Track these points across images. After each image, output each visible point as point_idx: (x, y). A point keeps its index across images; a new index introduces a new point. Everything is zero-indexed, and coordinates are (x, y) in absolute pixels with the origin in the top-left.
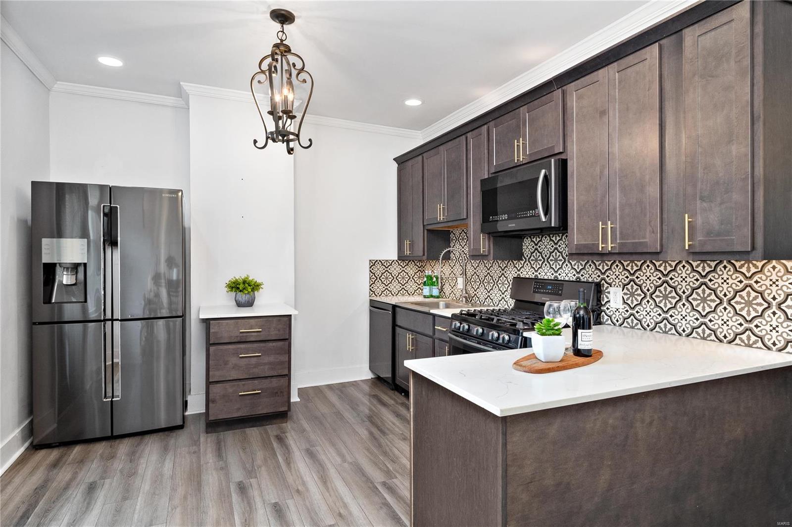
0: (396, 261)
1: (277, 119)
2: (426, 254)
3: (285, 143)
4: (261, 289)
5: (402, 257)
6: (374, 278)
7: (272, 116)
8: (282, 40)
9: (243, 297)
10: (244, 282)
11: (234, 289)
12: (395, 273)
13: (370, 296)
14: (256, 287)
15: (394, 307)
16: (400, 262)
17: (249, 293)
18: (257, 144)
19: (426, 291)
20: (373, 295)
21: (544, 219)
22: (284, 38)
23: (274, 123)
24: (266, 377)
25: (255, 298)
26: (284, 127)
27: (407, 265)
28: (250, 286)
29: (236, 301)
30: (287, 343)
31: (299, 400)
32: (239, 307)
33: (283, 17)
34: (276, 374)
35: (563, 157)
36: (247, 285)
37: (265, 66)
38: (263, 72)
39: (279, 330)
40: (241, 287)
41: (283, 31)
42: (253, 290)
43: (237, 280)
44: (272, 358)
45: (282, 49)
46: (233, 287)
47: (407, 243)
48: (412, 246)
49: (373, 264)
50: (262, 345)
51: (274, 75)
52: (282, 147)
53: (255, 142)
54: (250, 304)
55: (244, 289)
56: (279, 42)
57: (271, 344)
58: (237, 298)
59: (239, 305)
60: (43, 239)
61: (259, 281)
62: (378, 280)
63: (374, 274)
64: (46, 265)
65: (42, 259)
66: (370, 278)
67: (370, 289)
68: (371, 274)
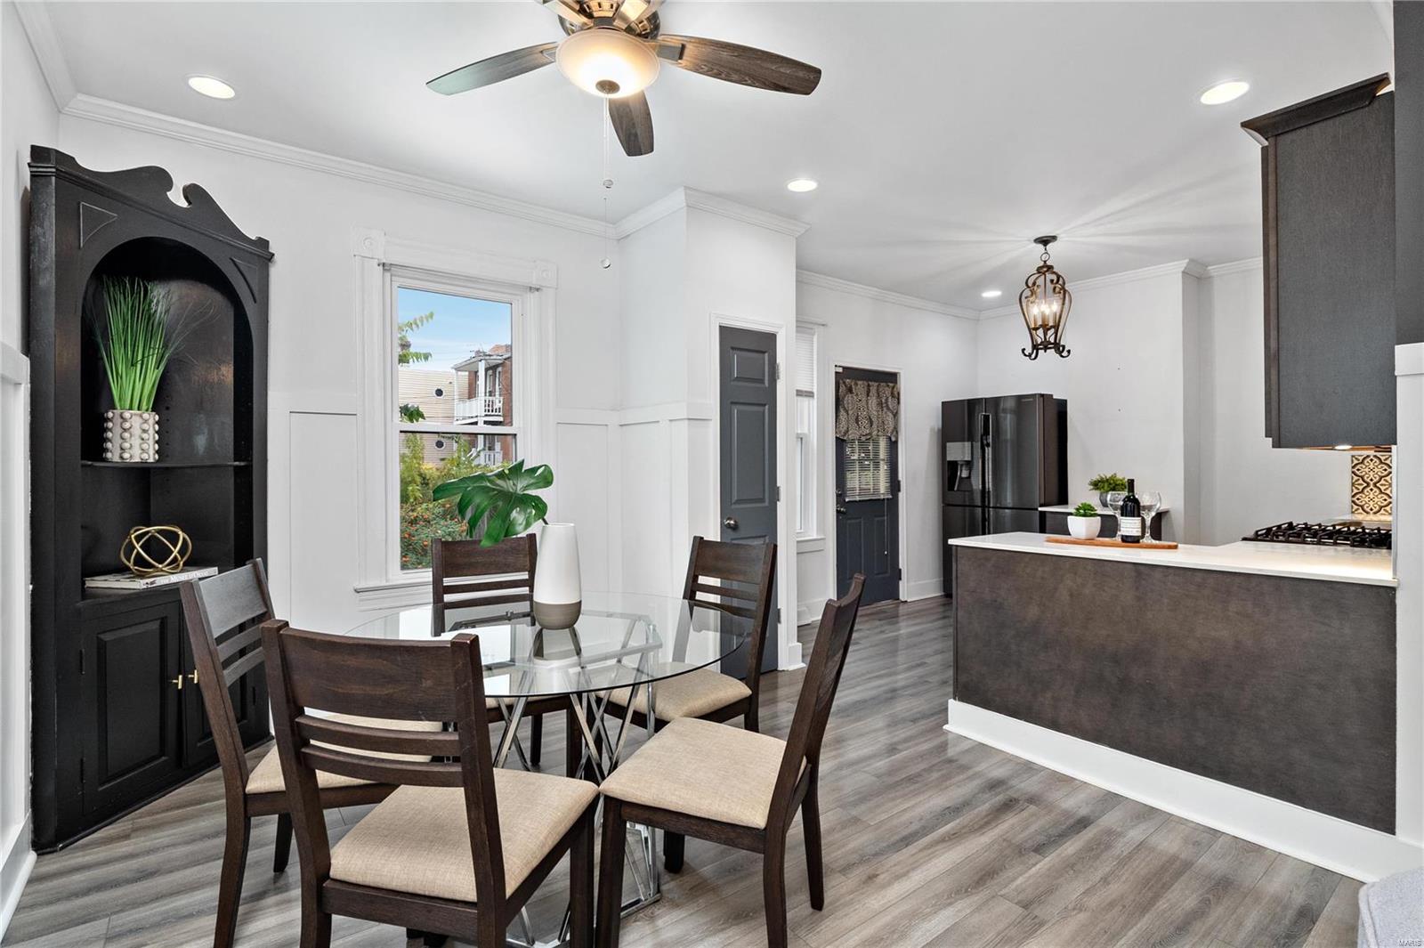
8: (1045, 262)
22: (1047, 258)
45: (1046, 269)
53: (1023, 350)
56: (1042, 264)
60: (947, 443)
62: (1372, 487)
63: (1362, 477)
64: (949, 462)
65: (948, 459)
66: (1353, 484)
67: (1353, 502)
68: (1355, 478)
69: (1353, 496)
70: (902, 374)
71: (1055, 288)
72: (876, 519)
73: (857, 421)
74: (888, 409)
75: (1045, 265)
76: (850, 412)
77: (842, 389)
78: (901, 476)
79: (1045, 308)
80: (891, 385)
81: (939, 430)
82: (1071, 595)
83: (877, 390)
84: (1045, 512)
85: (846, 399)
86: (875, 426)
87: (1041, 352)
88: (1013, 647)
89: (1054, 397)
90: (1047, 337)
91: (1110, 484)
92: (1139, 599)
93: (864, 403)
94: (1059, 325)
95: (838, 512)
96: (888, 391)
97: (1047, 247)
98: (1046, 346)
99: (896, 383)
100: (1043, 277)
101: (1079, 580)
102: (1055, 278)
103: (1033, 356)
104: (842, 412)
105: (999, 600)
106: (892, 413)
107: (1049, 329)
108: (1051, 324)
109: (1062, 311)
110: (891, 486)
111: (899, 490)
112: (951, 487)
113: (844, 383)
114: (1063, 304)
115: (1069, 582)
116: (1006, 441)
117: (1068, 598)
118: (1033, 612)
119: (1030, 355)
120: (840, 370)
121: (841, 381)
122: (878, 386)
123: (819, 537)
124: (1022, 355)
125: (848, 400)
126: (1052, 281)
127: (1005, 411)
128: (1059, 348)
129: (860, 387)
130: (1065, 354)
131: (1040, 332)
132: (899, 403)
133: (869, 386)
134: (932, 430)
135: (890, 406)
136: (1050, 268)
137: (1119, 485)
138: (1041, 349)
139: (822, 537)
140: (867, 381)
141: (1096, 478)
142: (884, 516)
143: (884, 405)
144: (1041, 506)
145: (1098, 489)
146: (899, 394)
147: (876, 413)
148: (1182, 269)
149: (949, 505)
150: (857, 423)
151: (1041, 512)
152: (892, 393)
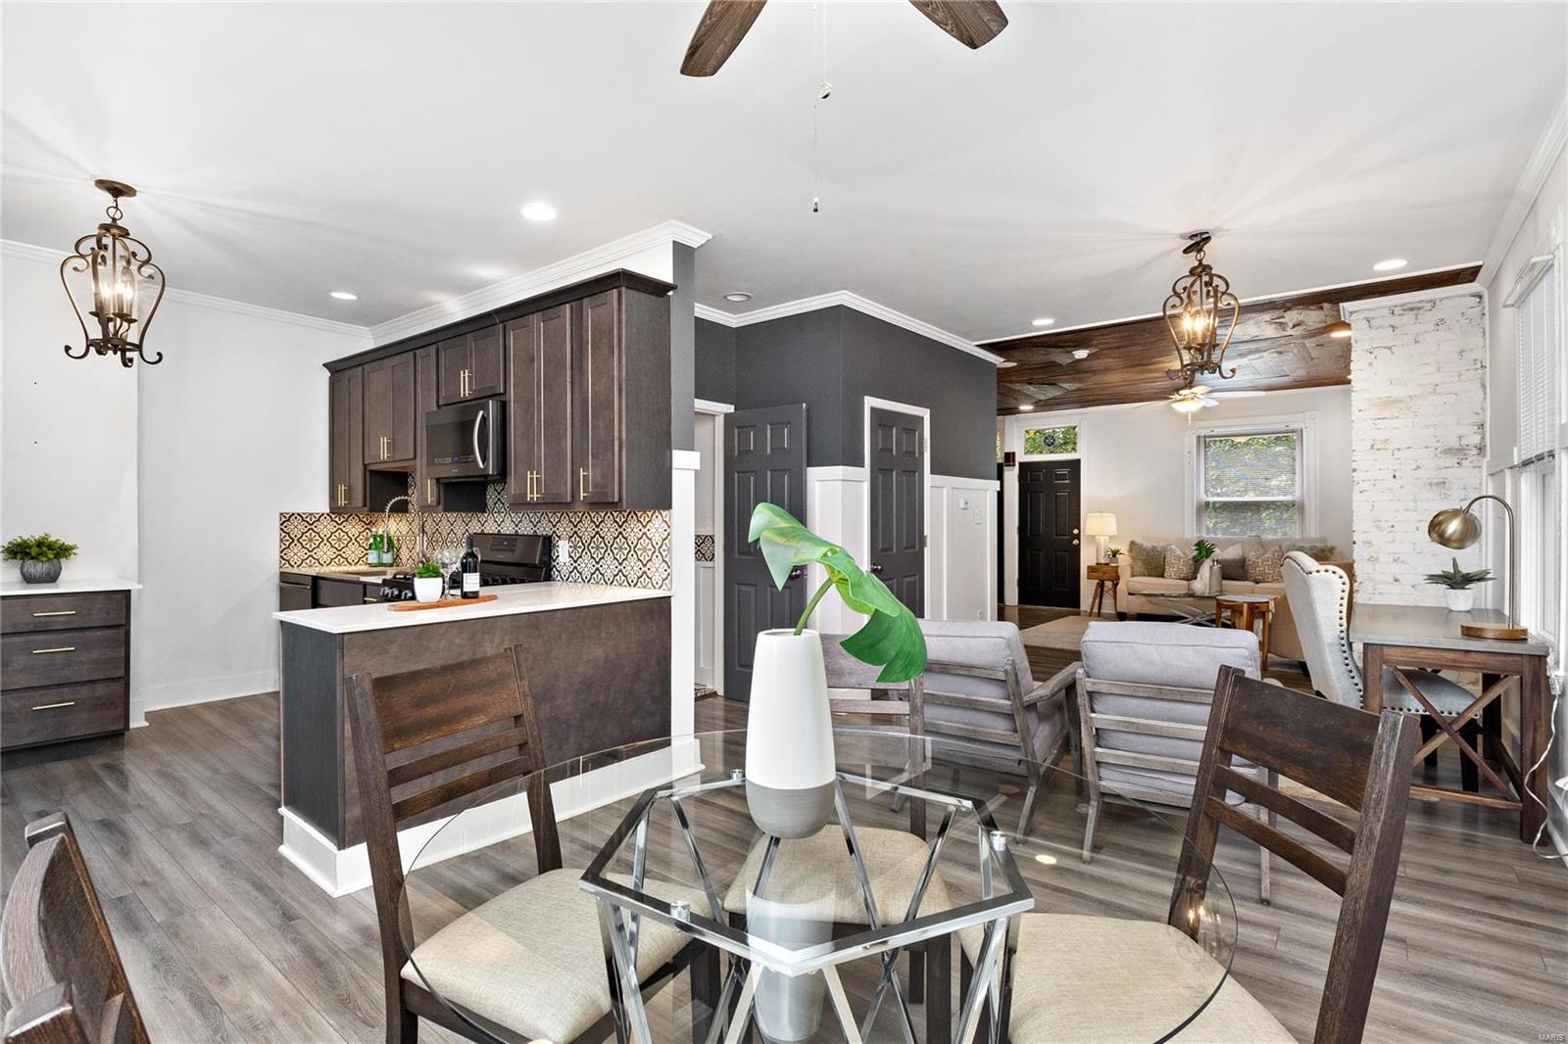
0: (328, 514)
1: (104, 321)
2: (368, 504)
3: (119, 353)
4: (72, 556)
5: (335, 510)
6: (287, 540)
7: (96, 319)
8: (114, 220)
9: (37, 568)
10: (40, 544)
11: (19, 556)
12: (325, 532)
13: (281, 567)
14: (63, 551)
15: (316, 579)
16: (333, 516)
17: (49, 560)
18: (70, 352)
19: (373, 557)
20: (287, 565)
21: (482, 466)
22: (118, 216)
23: (100, 327)
24: (84, 683)
25: (61, 569)
26: (116, 332)
27: (347, 520)
28: (52, 550)
29: (22, 573)
30: (122, 631)
31: (147, 724)
32: (28, 582)
33: (117, 190)
34: (102, 676)
35: (502, 398)
36: (45, 549)
37: (85, 248)
38: (82, 256)
39: (107, 613)
40: (34, 551)
41: (116, 207)
42: (58, 556)
43: (24, 542)
44: (95, 654)
45: (113, 229)
46: (17, 552)
47: (342, 488)
48: (349, 495)
49: (286, 519)
50: (77, 634)
51: (100, 267)
52: (113, 359)
53: (67, 349)
54: (52, 578)
55: (40, 554)
56: (109, 221)
57: (92, 634)
58: (25, 570)
59: (29, 579)
61: (68, 543)
62: (296, 542)
63: (288, 534)
66: (281, 541)
67: (281, 557)
68: (283, 534)
69: (281, 552)
75: (115, 226)
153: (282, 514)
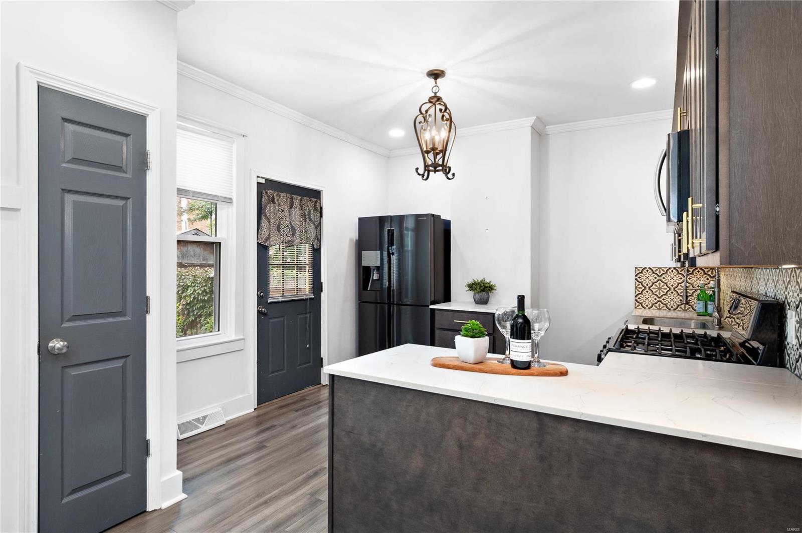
4: (494, 290)
6: (641, 288)
8: (435, 93)
12: (672, 283)
13: (636, 308)
19: (699, 306)
20: (641, 306)
22: (437, 91)
25: (489, 297)
27: (691, 274)
29: (474, 298)
41: (437, 86)
45: (436, 99)
46: (471, 287)
49: (640, 271)
53: (417, 168)
56: (433, 95)
59: (476, 302)
60: (363, 252)
62: (647, 290)
63: (641, 283)
64: (364, 267)
65: (363, 264)
66: (636, 288)
67: (636, 300)
68: (638, 283)
69: (636, 296)
70: (324, 191)
71: (443, 116)
72: (300, 316)
73: (279, 229)
74: (310, 220)
75: (435, 97)
76: (272, 221)
77: (265, 199)
78: (324, 279)
79: (435, 134)
80: (314, 200)
81: (356, 241)
82: (461, 447)
83: (300, 202)
84: (434, 309)
85: (268, 207)
86: (297, 234)
87: (431, 173)
88: (394, 505)
89: (442, 218)
90: (437, 160)
91: (481, 286)
92: (542, 459)
93: (286, 212)
94: (446, 150)
95: (259, 312)
96: (310, 205)
97: (438, 80)
98: (435, 167)
99: (320, 199)
100: (433, 108)
101: (470, 429)
102: (443, 108)
103: (425, 177)
104: (264, 220)
105: (379, 445)
106: (314, 223)
107: (438, 154)
108: (440, 148)
109: (448, 137)
110: (313, 288)
111: (321, 291)
112: (365, 287)
113: (267, 193)
114: (450, 131)
115: (458, 430)
116: (408, 251)
117: (456, 449)
118: (416, 463)
119: (423, 176)
120: (263, 181)
121: (264, 192)
122: (301, 200)
123: (237, 338)
124: (416, 174)
125: (270, 209)
126: (441, 110)
127: (407, 229)
128: (446, 170)
129: (284, 198)
130: (450, 176)
131: (431, 155)
132: (321, 216)
133: (292, 198)
134: (351, 240)
135: (312, 218)
136: (439, 99)
137: (487, 287)
138: (432, 171)
139: (242, 337)
140: (290, 194)
141: (470, 281)
142: (307, 313)
143: (307, 217)
144: (433, 303)
145: (472, 290)
146: (321, 208)
147: (299, 223)
148: (531, 124)
149: (364, 302)
150: (279, 231)
151: (431, 309)
152: (315, 207)
153: (636, 268)
